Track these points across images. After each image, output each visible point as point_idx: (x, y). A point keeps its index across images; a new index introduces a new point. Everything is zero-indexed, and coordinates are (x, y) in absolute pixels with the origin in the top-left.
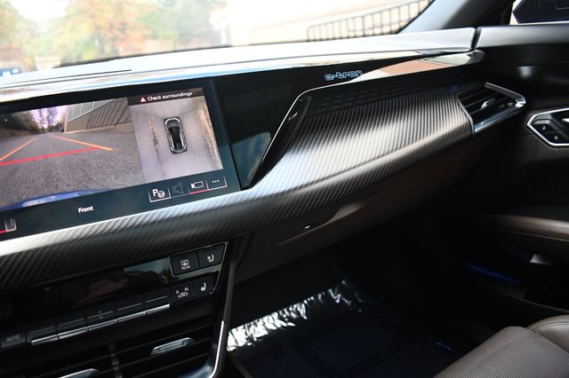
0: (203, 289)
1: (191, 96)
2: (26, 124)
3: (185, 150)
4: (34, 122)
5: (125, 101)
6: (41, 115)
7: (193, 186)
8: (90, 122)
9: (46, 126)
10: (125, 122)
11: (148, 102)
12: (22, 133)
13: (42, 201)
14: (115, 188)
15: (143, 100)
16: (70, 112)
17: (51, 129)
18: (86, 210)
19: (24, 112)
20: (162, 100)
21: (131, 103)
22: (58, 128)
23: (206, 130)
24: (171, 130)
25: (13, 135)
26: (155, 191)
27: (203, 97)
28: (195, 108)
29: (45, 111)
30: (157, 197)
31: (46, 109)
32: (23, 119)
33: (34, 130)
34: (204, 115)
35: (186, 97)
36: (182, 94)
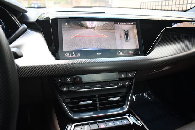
0: (127, 84)
1: (132, 24)
2: (85, 25)
3: (129, 41)
4: (87, 26)
5: (113, 23)
6: (89, 24)
7: (130, 52)
8: (103, 28)
9: (90, 27)
10: (113, 29)
11: (120, 24)
12: (83, 28)
13: (88, 49)
14: (108, 49)
15: (118, 23)
16: (98, 24)
17: (92, 28)
18: (100, 54)
19: (85, 22)
20: (124, 24)
21: (115, 24)
22: (94, 28)
23: (136, 36)
24: (125, 34)
25: (81, 28)
26: (119, 52)
27: (136, 25)
28: (133, 28)
29: (90, 22)
30: (120, 54)
31: (91, 22)
32: (84, 24)
33: (87, 28)
34: (135, 31)
35: (131, 24)
36: (130, 23)
